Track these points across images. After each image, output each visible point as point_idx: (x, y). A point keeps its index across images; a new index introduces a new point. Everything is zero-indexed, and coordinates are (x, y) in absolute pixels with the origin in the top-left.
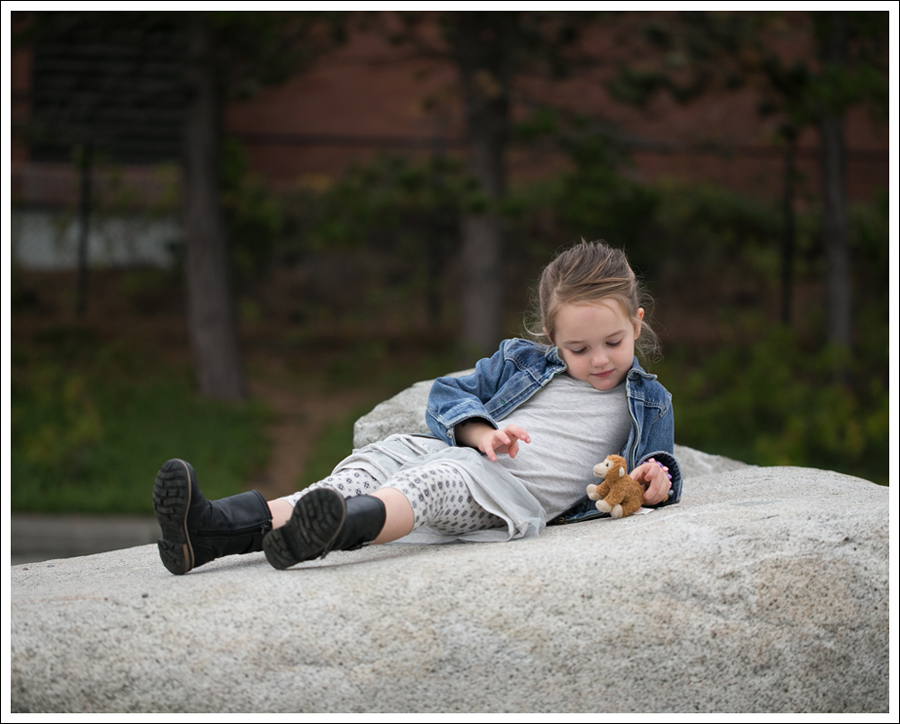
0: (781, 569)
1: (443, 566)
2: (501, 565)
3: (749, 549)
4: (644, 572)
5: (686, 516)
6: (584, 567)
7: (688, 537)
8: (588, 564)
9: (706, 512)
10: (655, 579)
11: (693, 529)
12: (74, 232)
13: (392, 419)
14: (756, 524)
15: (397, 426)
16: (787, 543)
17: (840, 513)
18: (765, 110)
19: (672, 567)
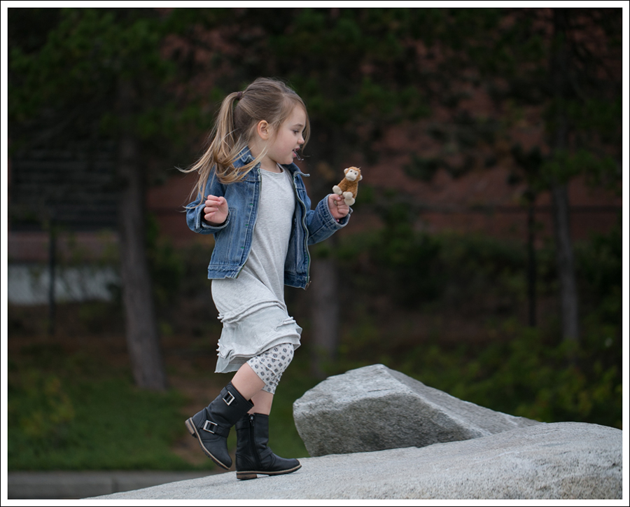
0: (575, 484)
1: (369, 488)
2: (405, 486)
3: (555, 472)
4: (492, 488)
5: (513, 454)
6: (455, 486)
7: (516, 466)
8: (457, 484)
9: (525, 451)
10: (499, 492)
11: (518, 461)
12: (45, 279)
13: (317, 400)
14: (557, 457)
15: (320, 404)
16: (578, 468)
17: (608, 449)
18: (513, 181)
19: (508, 484)
